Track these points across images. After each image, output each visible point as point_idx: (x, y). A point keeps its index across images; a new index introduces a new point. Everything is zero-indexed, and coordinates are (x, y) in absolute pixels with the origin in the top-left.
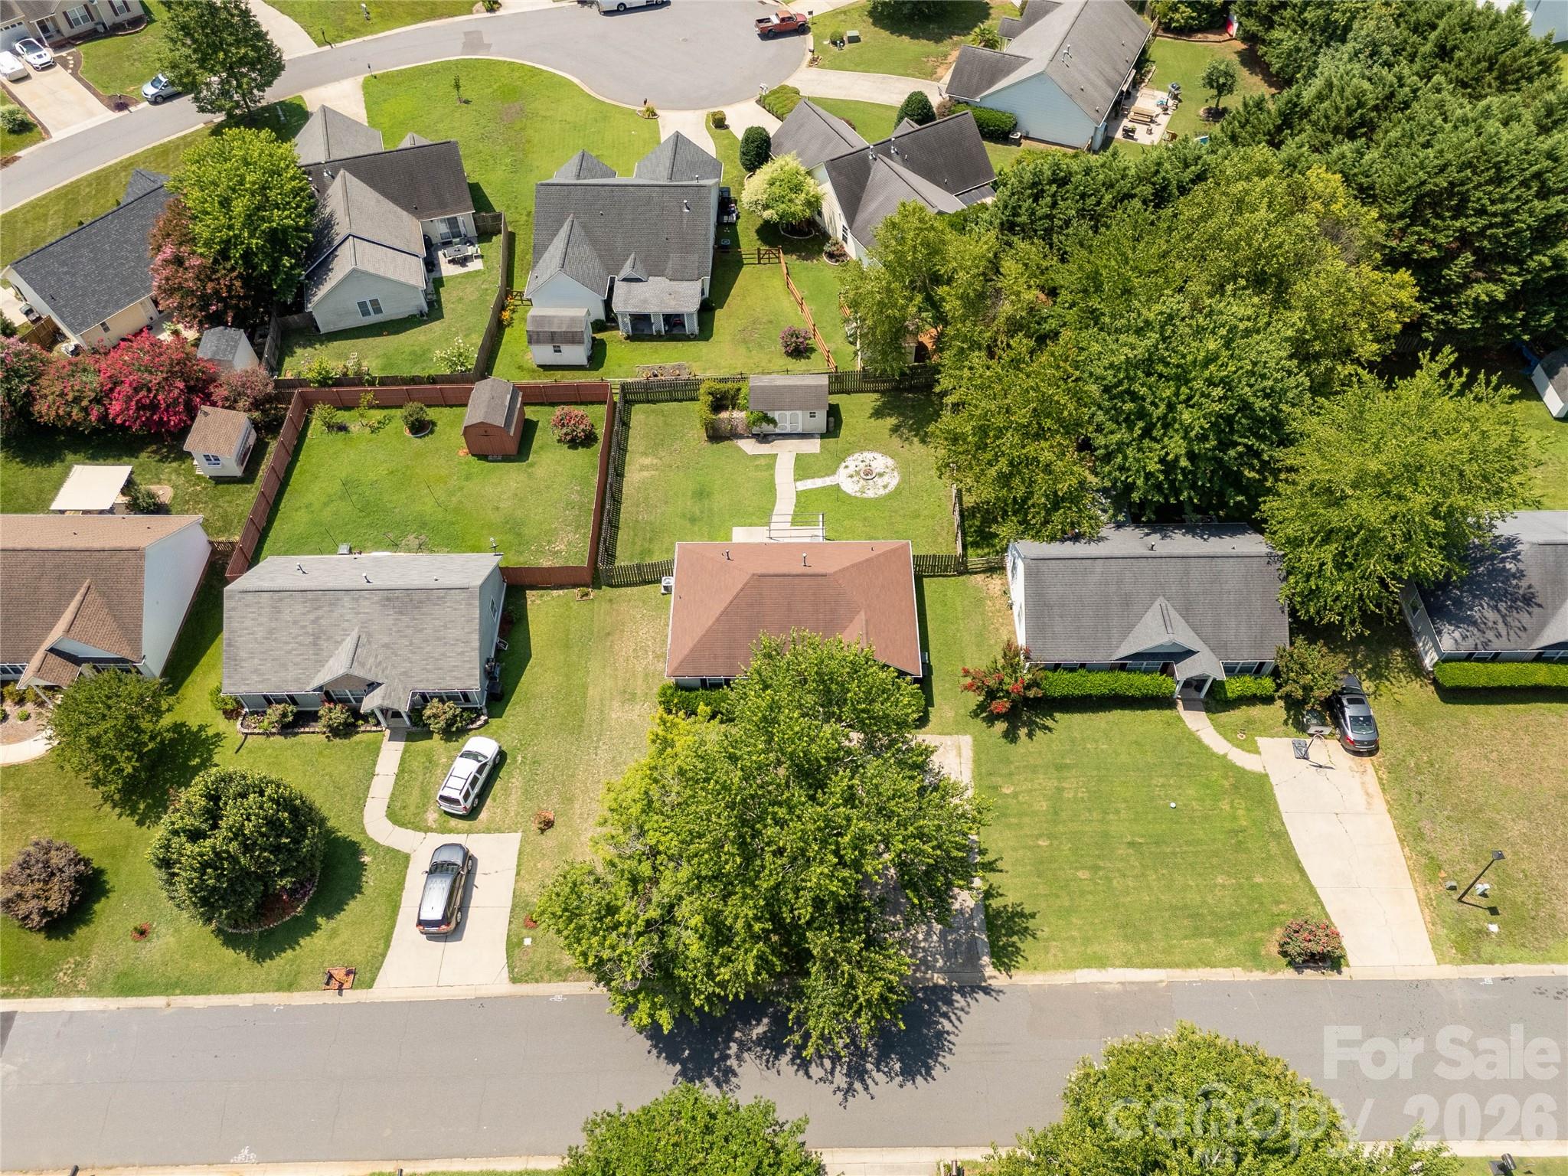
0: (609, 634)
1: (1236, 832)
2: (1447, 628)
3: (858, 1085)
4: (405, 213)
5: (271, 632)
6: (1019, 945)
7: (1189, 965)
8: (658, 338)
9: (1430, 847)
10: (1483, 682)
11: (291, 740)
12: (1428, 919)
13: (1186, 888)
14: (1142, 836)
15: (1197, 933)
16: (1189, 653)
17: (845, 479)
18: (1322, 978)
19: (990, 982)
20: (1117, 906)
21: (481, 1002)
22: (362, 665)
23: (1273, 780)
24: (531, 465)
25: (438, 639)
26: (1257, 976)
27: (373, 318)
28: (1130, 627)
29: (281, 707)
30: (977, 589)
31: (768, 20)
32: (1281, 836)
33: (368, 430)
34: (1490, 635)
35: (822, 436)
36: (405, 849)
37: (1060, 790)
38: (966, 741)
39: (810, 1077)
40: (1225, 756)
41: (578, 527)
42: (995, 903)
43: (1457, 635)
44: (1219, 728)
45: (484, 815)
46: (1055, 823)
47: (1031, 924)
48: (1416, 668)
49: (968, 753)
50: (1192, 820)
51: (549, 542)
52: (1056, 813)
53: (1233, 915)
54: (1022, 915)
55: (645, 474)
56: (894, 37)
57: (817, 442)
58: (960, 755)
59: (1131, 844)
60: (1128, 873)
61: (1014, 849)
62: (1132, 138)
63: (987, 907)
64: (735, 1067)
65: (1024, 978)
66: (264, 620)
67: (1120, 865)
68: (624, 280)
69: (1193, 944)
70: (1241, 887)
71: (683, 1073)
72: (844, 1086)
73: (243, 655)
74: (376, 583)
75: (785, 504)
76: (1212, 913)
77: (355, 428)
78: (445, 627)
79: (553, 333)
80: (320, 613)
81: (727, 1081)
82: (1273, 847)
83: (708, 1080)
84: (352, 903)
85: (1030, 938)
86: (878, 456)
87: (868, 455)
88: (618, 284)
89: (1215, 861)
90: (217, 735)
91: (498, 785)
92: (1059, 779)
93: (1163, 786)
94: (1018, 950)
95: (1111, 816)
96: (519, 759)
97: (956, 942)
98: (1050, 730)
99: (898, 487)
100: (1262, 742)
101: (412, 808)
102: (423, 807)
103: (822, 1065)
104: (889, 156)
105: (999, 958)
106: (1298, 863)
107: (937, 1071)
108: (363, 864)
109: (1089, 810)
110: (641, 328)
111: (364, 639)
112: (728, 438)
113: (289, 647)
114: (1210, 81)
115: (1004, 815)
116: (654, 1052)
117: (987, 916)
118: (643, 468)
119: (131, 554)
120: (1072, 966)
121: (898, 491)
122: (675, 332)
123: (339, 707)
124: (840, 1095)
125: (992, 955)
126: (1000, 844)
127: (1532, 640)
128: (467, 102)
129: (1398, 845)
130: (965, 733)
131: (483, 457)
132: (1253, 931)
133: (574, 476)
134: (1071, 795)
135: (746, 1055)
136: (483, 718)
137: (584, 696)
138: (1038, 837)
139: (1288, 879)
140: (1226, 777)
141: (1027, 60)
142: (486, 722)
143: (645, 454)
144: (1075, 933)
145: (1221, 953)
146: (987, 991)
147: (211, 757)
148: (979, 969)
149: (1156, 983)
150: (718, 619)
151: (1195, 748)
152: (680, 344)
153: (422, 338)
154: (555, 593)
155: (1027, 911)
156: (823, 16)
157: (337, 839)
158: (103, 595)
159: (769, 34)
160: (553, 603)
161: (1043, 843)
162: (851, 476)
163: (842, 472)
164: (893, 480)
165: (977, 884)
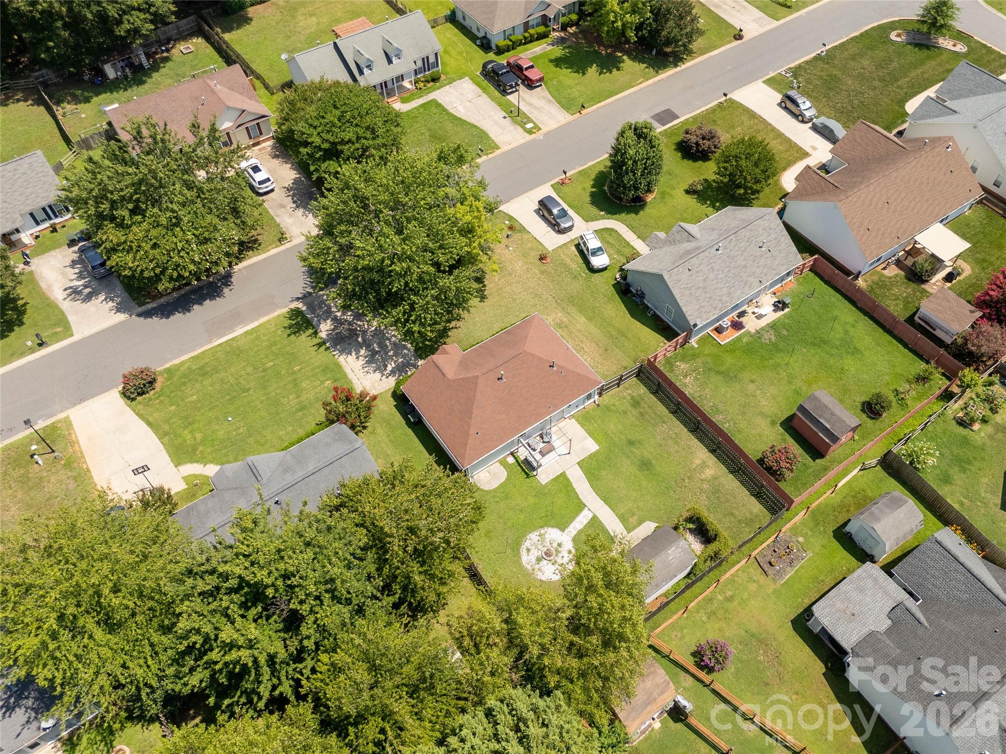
0: (606, 350)
1: (190, 424)
6: (290, 321)
9: (70, 474)
12: (73, 435)
13: (212, 385)
14: (243, 397)
15: (202, 368)
17: (561, 538)
19: (298, 302)
20: (248, 359)
22: (678, 232)
23: (172, 465)
24: (773, 424)
26: (167, 366)
32: (163, 435)
33: (901, 390)
36: (591, 223)
40: (205, 465)
42: (311, 331)
45: (574, 248)
46: (295, 380)
47: (288, 331)
51: (697, 379)
52: (296, 384)
53: (185, 383)
54: (295, 333)
55: (698, 462)
59: (249, 389)
61: (311, 358)
63: (314, 328)
65: (283, 311)
69: (203, 362)
70: (183, 400)
75: (583, 488)
77: (910, 386)
84: (589, 199)
86: (555, 578)
87: (562, 574)
89: (199, 405)
91: (580, 261)
93: (239, 428)
94: (290, 319)
97: (322, 308)
99: (518, 555)
105: (298, 312)
108: (601, 211)
109: (278, 394)
115: (323, 370)
117: (312, 325)
120: (261, 325)
121: (516, 546)
125: (302, 311)
126: (319, 356)
129: (90, 466)
132: (173, 383)
134: (291, 397)
136: (619, 279)
137: (584, 315)
138: (301, 369)
140: (201, 452)
142: (616, 279)
143: (715, 478)
144: (265, 338)
146: (298, 299)
148: (305, 304)
149: (218, 338)
155: (293, 336)
157: (623, 212)
161: (297, 368)
162: (560, 545)
163: (569, 545)
164: (527, 559)
165: (323, 335)
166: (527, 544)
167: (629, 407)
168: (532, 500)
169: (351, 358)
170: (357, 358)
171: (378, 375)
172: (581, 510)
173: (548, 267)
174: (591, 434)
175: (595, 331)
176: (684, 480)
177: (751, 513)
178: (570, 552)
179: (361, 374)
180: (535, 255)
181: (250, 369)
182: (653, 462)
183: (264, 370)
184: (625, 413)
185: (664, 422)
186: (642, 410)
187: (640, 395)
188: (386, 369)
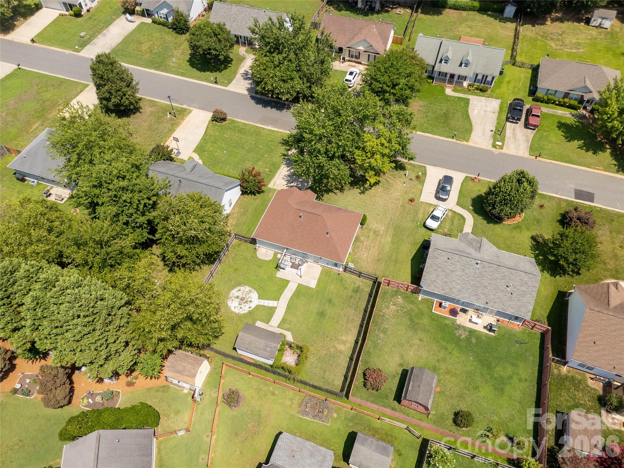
0: (379, 260)
1: (214, 143)
9: (170, 127)
12: (186, 117)
13: (237, 137)
15: (242, 129)
17: (255, 300)
23: (193, 150)
26: (235, 119)
36: (459, 206)
38: (270, 186)
40: (200, 159)
41: (383, 316)
42: (288, 148)
45: (432, 209)
46: (259, 159)
47: (282, 141)
49: (272, 183)
50: (222, 148)
51: (397, 311)
53: (230, 129)
54: (283, 144)
58: (275, 183)
59: (243, 148)
61: (275, 157)
69: (244, 127)
70: (224, 134)
82: (208, 138)
84: (475, 197)
86: (233, 309)
87: (236, 311)
89: (225, 140)
91: (427, 217)
93: (223, 157)
94: (289, 138)
95: (243, 156)
99: (234, 288)
101: (457, 218)
102: (453, 218)
106: (204, 133)
108: (472, 207)
115: (272, 164)
117: (292, 146)
118: (344, 343)
120: (277, 131)
121: (236, 285)
133: (380, 350)
140: (204, 154)
155: (281, 144)
157: (483, 216)
161: (266, 156)
162: (251, 301)
163: (253, 305)
164: (234, 292)
165: (290, 153)
166: (242, 288)
167: (350, 289)
168: (265, 277)
169: (286, 169)
170: (288, 171)
171: (285, 183)
172: (275, 300)
173: (409, 206)
174: (319, 280)
175: (387, 249)
176: (327, 337)
177: (333, 381)
178: (250, 308)
179: (281, 176)
180: (411, 196)
181: (254, 142)
182: (327, 317)
183: (256, 147)
184: (346, 288)
185: (355, 310)
186: (354, 295)
187: (363, 290)
188: (290, 183)
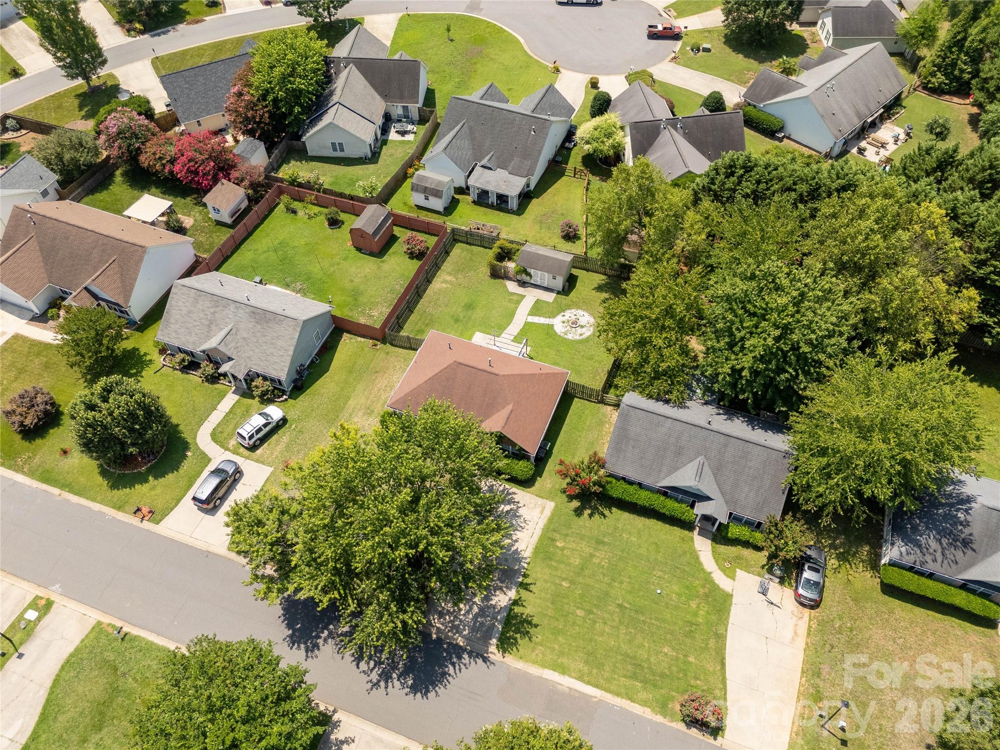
0: (377, 372)
1: (692, 624)
2: (899, 543)
3: (382, 684)
4: (378, 97)
5: (190, 312)
6: (519, 640)
7: (618, 694)
8: (491, 207)
9: (821, 684)
10: (912, 588)
11: (185, 376)
12: (795, 729)
13: (641, 646)
14: (630, 604)
15: (634, 677)
16: (708, 499)
17: (558, 324)
18: (702, 738)
19: (490, 655)
20: (591, 640)
21: (208, 554)
22: (226, 345)
23: (734, 600)
24: (383, 262)
25: (272, 344)
26: (659, 719)
27: (338, 154)
28: (676, 469)
29: (182, 355)
30: (605, 415)
31: (656, 27)
32: (721, 638)
33: (307, 216)
34: (928, 558)
35: (559, 293)
36: (210, 456)
37: (592, 556)
38: (550, 505)
39: (358, 668)
40: (710, 573)
41: (390, 305)
42: (517, 609)
43: (903, 549)
44: (716, 556)
45: (259, 452)
46: (579, 574)
47: (532, 631)
48: (874, 564)
49: (548, 512)
50: (667, 606)
51: (370, 309)
52: (582, 569)
53: (663, 675)
54: (530, 623)
55: (444, 285)
56: (734, 54)
57: (554, 295)
58: (542, 512)
59: (620, 606)
60: (609, 623)
61: (546, 581)
62: (862, 154)
63: (511, 610)
64: (321, 645)
65: (511, 661)
66: (187, 304)
67: (606, 616)
68: (482, 166)
69: (628, 682)
70: (677, 659)
71: (291, 637)
72: (375, 681)
73: (172, 320)
74: (252, 302)
75: (515, 328)
76: (650, 668)
77: (301, 213)
78: (278, 338)
79: (426, 188)
80: (217, 309)
81: (312, 651)
82: (712, 643)
83: (302, 646)
84: (170, 475)
85: (527, 639)
86: (586, 314)
87: (580, 312)
88: (477, 168)
89: (669, 636)
90: (150, 361)
91: (275, 438)
92: (595, 549)
93: (659, 577)
94: (516, 643)
95: (616, 584)
96: (293, 427)
97: (482, 624)
98: (605, 516)
99: (588, 337)
100: (740, 573)
101: (225, 435)
102: (230, 436)
103: (368, 663)
104: (675, 128)
105: (502, 643)
106: (724, 658)
107: (431, 695)
108: (186, 456)
109: (604, 575)
110: (482, 199)
111: (233, 332)
112: (502, 278)
113: (196, 324)
114: (931, 129)
115: (551, 559)
116: (282, 618)
117: (508, 615)
118: (445, 282)
119: (140, 249)
120: (544, 666)
121: (587, 340)
122: (503, 206)
123: (211, 365)
124: (370, 685)
125: (499, 640)
126: (539, 575)
127: (960, 572)
128: (452, 40)
129: (799, 674)
130: (552, 500)
131: (359, 249)
132: (670, 689)
133: (403, 274)
135: (330, 640)
136: (285, 397)
137: (345, 404)
138: (564, 579)
139: (711, 666)
140: (704, 587)
141: (803, 86)
142: (286, 400)
143: (450, 274)
144: (556, 647)
145: (643, 695)
146: (485, 660)
147: (140, 372)
148: (487, 644)
149: (591, 697)
150: (426, 382)
151: (693, 561)
152: (502, 214)
153: (360, 172)
154: (359, 339)
155: (534, 622)
156: (694, 31)
157: (180, 437)
158: (120, 266)
159: (654, 35)
160: (355, 344)
161: (565, 584)
162: (564, 322)
163: (559, 318)
164: (588, 332)
165: (512, 594)
166: (578, 338)
169: (520, 546)
170: (516, 541)
171: (521, 511)
172: (530, 323)
176: (464, 287)
178: (563, 315)
179: (530, 526)
182: (463, 304)
183: (590, 612)
185: (424, 312)
188: (511, 510)
